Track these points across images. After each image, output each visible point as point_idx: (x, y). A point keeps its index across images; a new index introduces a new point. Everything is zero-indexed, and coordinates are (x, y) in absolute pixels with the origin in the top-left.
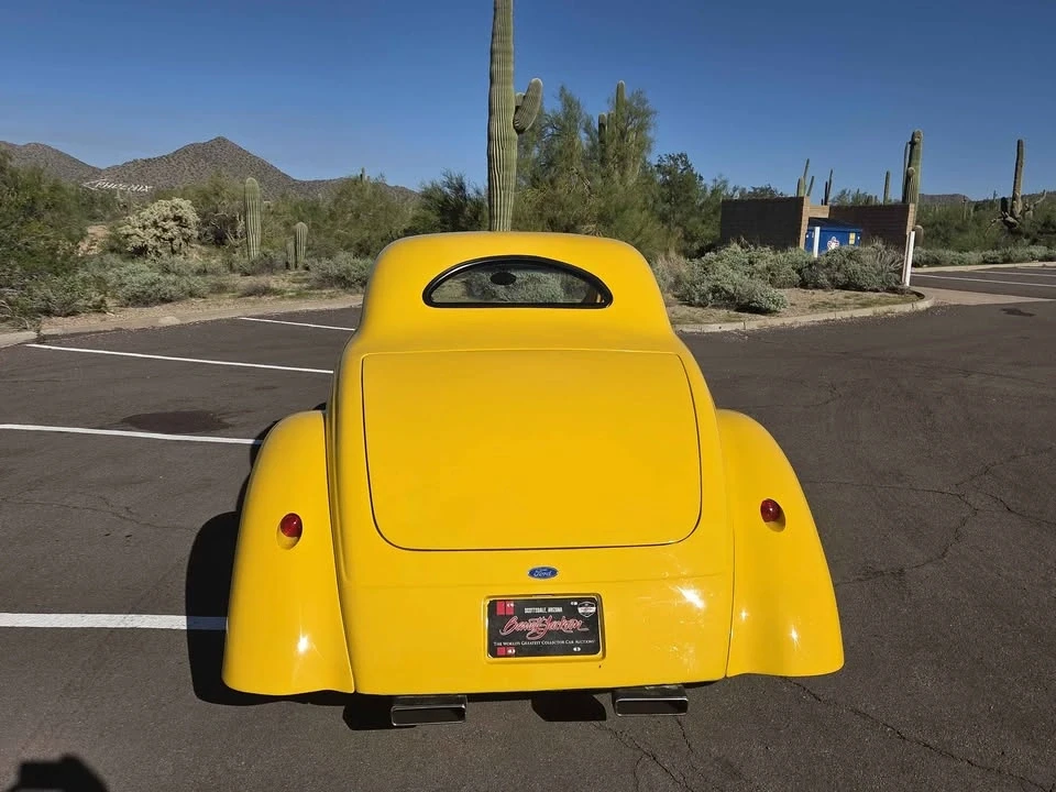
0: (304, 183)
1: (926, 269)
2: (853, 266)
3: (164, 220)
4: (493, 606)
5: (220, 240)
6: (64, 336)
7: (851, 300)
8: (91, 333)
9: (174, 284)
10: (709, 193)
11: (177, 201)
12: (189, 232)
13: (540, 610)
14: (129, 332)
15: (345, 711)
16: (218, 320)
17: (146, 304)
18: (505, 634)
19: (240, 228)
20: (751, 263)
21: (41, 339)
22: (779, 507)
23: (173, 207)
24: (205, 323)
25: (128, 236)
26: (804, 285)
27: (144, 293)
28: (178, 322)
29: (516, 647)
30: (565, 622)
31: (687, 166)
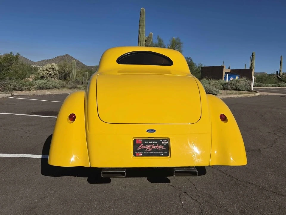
0: (89, 66)
1: (257, 88)
2: (238, 84)
3: (49, 69)
4: (135, 141)
5: (65, 78)
6: (19, 95)
7: (237, 93)
8: (26, 95)
9: (51, 84)
10: (197, 67)
11: (53, 64)
12: (56, 72)
13: (150, 142)
14: (37, 95)
15: (88, 179)
16: (62, 94)
17: (43, 89)
18: (139, 149)
19: (71, 76)
20: (209, 83)
21: (12, 96)
22: (225, 116)
23: (52, 66)
24: (58, 94)
25: (39, 73)
26: (224, 89)
27: (42, 86)
28: (51, 94)
29: (142, 153)
30: (158, 146)
31: (191, 61)
